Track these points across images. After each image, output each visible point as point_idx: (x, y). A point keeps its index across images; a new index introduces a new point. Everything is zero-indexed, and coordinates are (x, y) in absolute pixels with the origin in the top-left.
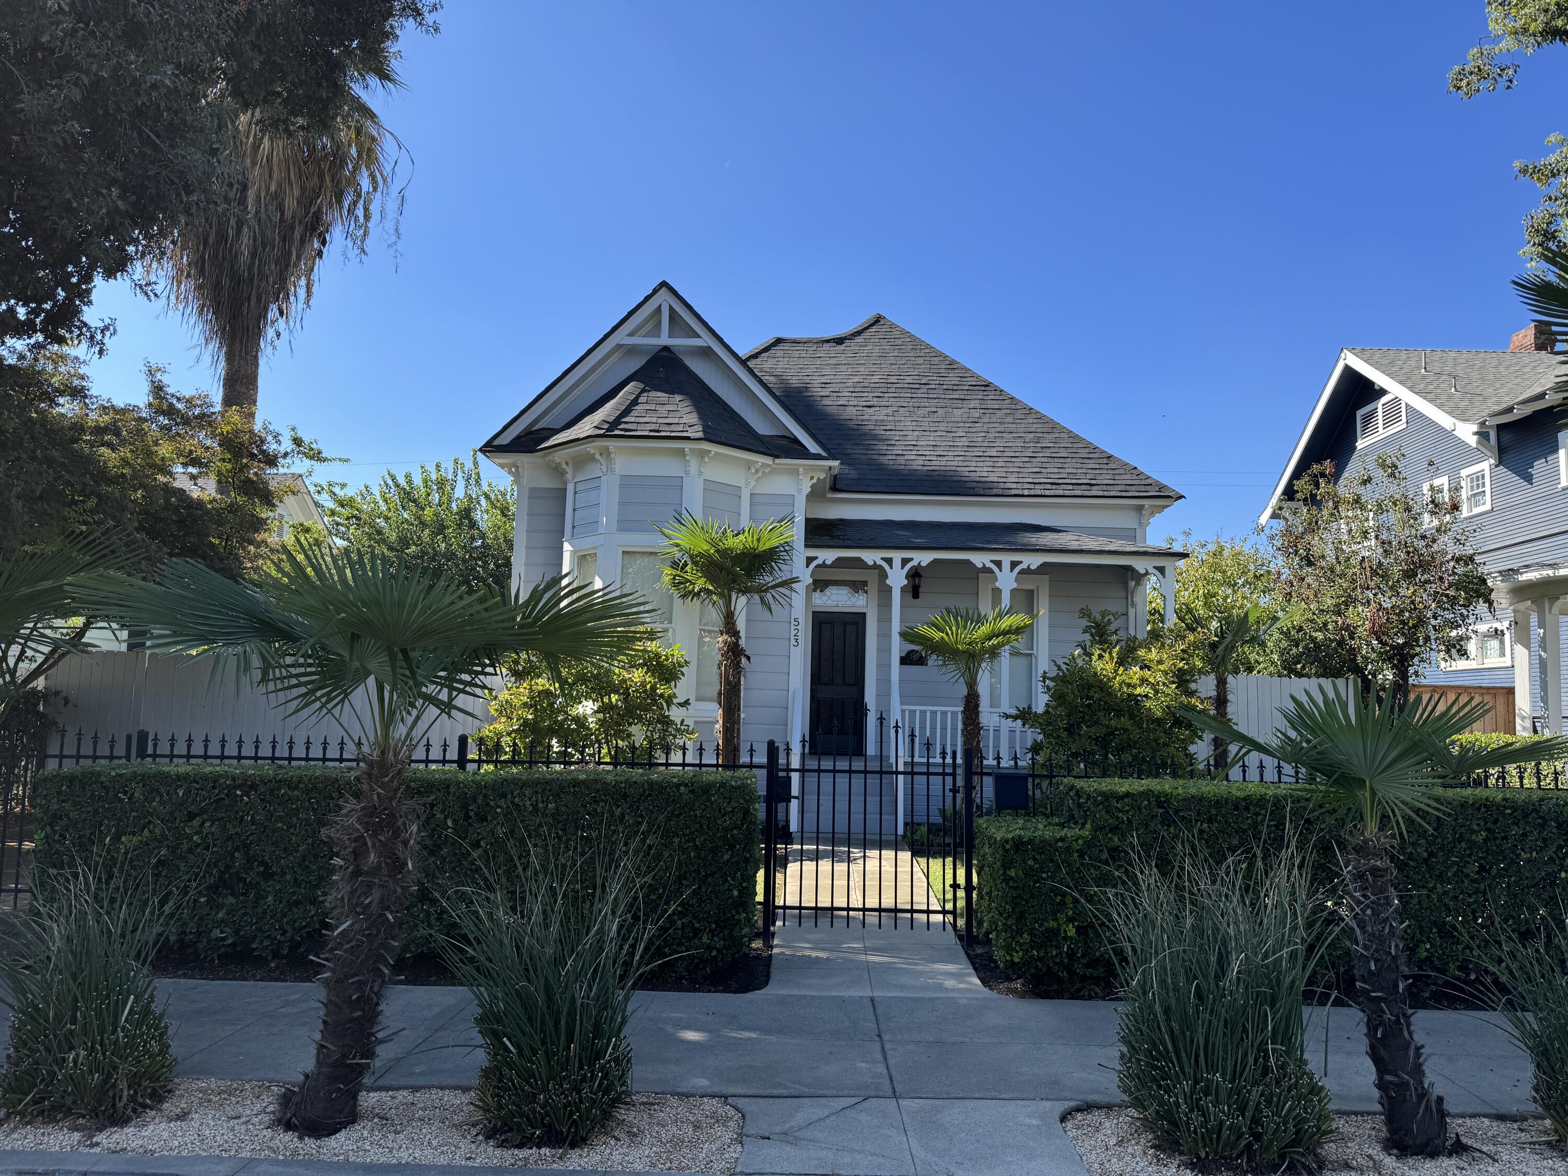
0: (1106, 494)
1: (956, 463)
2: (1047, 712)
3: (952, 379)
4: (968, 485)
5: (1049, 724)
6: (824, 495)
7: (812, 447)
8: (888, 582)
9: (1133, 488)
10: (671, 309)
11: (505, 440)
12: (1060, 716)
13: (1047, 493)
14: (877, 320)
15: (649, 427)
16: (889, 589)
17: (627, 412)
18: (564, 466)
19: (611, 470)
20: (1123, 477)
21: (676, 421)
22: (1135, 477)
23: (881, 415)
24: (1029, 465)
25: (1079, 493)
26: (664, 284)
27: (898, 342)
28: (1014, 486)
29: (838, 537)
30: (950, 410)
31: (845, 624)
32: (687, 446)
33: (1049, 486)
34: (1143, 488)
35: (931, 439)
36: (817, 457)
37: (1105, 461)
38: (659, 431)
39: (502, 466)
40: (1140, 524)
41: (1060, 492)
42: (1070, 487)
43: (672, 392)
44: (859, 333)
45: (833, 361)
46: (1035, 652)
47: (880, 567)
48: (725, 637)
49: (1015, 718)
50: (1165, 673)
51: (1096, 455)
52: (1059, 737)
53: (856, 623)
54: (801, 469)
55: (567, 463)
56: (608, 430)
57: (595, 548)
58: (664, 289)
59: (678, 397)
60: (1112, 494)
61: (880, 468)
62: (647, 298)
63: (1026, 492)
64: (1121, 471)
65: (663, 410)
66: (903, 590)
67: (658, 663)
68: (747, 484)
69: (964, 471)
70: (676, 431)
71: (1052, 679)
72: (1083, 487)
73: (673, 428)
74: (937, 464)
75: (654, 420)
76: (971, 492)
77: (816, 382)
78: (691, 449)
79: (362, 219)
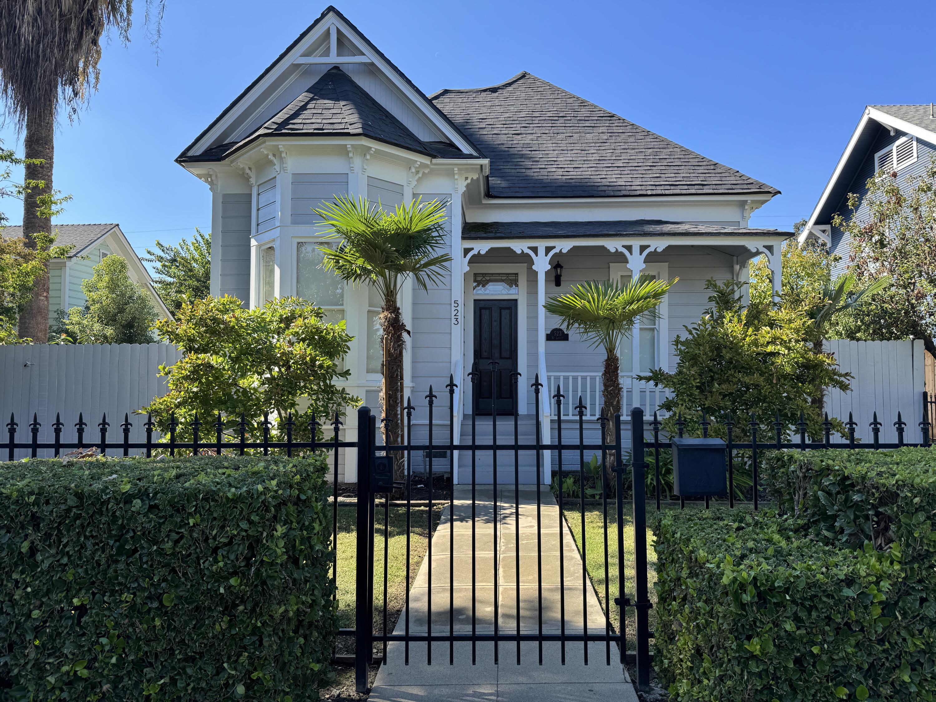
0: (716, 191)
1: (590, 173)
2: (680, 372)
3: (584, 112)
4: (600, 189)
5: (682, 383)
6: (480, 203)
7: (465, 148)
8: (534, 267)
9: (738, 186)
10: (339, 31)
11: (198, 151)
12: (693, 375)
13: (667, 192)
14: (523, 76)
15: (314, 126)
16: (536, 273)
17: (296, 115)
18: (248, 171)
19: (284, 169)
20: (728, 179)
21: (339, 121)
22: (738, 178)
23: (528, 139)
24: (650, 172)
25: (693, 191)
26: (331, 9)
27: (540, 89)
28: (639, 188)
29: (491, 232)
30: (583, 134)
31: (501, 309)
32: (348, 142)
33: (668, 187)
34: (746, 187)
35: (569, 156)
36: (470, 157)
37: (712, 167)
38: (322, 129)
39: (200, 177)
40: (743, 217)
41: (678, 192)
42: (686, 187)
43: (337, 99)
44: (510, 84)
45: (489, 104)
46: (657, 326)
47: (528, 255)
48: (386, 313)
49: (648, 379)
50: (797, 331)
51: (704, 163)
52: (691, 395)
53: (509, 308)
54: (456, 169)
55: (250, 169)
56: (276, 130)
57: (274, 240)
58: (331, 14)
59: (342, 103)
60: (721, 191)
61: (527, 179)
62: (317, 22)
63: (649, 193)
64: (727, 174)
65: (328, 114)
66: (547, 273)
67: (320, 337)
68: (409, 183)
69: (597, 179)
70: (338, 128)
71: (683, 343)
72: (696, 187)
73: (336, 126)
74: (574, 174)
75: (319, 121)
76: (602, 194)
77: (475, 118)
78: (352, 146)
79: (125, 15)
